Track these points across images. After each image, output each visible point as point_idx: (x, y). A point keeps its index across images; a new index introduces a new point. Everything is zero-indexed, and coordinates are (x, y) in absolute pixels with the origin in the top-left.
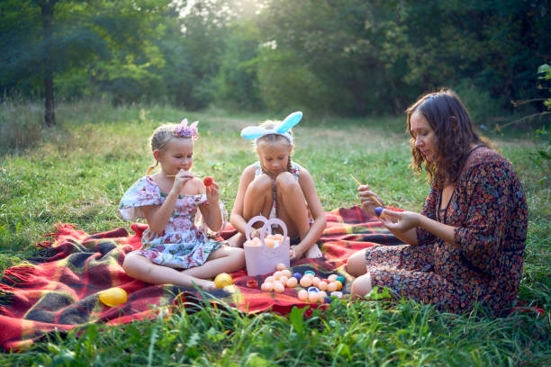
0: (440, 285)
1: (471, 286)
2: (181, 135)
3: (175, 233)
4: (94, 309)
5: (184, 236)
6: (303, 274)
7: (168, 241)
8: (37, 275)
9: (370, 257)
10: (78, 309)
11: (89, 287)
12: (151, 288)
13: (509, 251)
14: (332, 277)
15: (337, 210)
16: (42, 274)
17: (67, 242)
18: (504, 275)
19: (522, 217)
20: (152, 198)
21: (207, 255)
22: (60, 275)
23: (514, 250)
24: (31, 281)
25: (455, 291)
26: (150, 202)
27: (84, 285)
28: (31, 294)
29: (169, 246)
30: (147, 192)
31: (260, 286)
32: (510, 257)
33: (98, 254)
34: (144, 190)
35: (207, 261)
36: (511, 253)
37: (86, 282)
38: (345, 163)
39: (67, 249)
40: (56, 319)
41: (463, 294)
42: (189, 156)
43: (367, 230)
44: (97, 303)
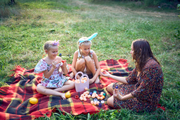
0: (134, 102)
1: (144, 102)
2: (54, 45)
3: (53, 76)
4: (28, 106)
5: (56, 76)
6: (93, 93)
7: (50, 79)
8: (10, 90)
9: (114, 87)
10: (23, 107)
11: (26, 94)
12: (45, 97)
13: (157, 93)
14: (102, 93)
15: (106, 60)
16: (11, 89)
17: (19, 76)
18: (154, 100)
19: (161, 83)
20: (45, 68)
21: (63, 84)
22: (17, 90)
23: (158, 93)
24: (8, 92)
25: (139, 103)
26: (44, 70)
27: (24, 94)
28: (8, 99)
29: (51, 81)
30: (43, 66)
31: (79, 98)
32: (157, 95)
33: (29, 80)
34: (42, 65)
35: (63, 85)
36: (157, 94)
37: (25, 92)
38: (111, 30)
39: (19, 79)
40: (16, 112)
41: (141, 104)
42: (57, 52)
43: (115, 69)
44: (29, 103)
